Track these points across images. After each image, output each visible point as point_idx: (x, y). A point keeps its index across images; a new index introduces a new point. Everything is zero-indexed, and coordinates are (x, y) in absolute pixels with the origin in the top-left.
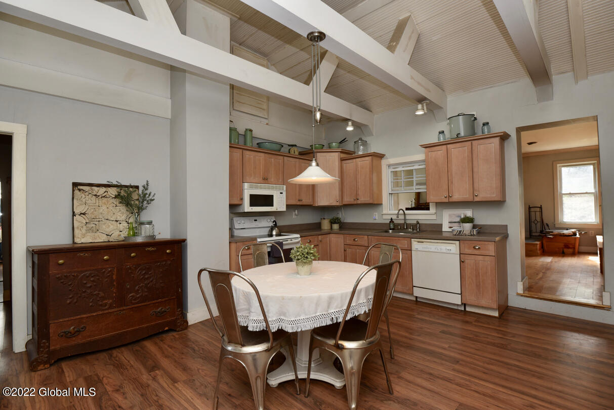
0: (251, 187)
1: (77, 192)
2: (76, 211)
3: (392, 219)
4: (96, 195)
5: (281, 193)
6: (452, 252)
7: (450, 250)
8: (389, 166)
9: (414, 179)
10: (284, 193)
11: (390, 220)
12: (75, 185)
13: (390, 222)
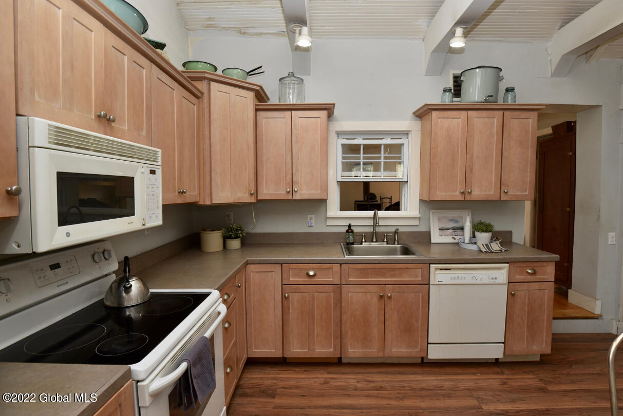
3: (350, 226)
5: (153, 172)
6: (498, 281)
7: (496, 278)
8: (339, 134)
9: (382, 160)
10: (159, 172)
11: (347, 228)
13: (347, 231)
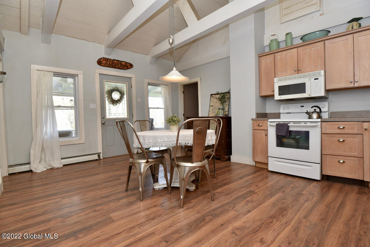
0: (279, 80)
1: (211, 97)
2: (211, 105)
4: (216, 98)
5: (317, 79)
12: (211, 95)
